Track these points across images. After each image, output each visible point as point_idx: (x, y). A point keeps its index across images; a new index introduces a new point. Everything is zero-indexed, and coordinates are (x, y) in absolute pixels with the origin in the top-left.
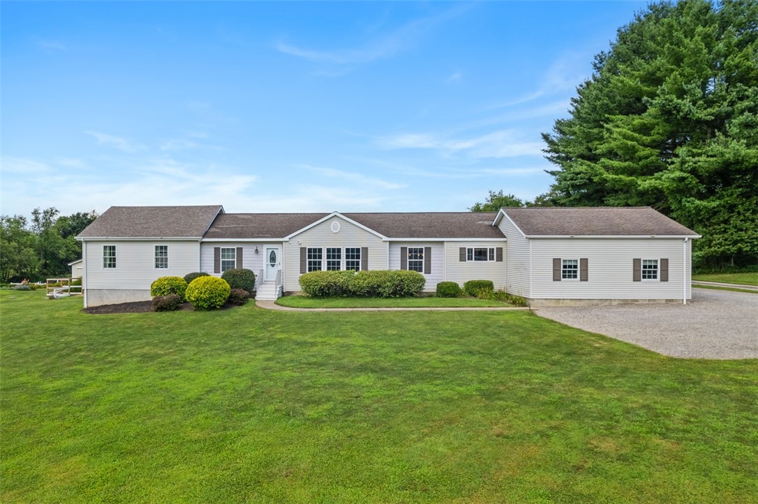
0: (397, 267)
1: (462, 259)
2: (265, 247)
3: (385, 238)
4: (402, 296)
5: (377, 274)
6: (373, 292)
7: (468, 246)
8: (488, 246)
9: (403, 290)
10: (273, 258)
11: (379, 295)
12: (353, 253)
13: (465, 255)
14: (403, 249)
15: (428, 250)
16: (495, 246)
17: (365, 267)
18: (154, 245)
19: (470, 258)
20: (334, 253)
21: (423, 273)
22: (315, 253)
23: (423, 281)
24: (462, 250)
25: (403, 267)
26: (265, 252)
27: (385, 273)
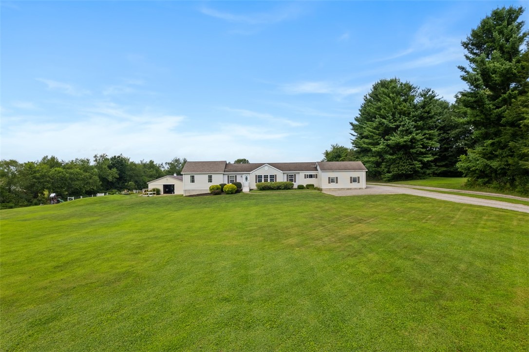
0: (286, 180)
1: (305, 178)
2: (244, 175)
3: (282, 172)
4: (287, 189)
5: (279, 183)
6: (278, 188)
7: (307, 174)
8: (313, 174)
9: (287, 187)
10: (246, 179)
11: (280, 189)
12: (272, 177)
13: (306, 176)
14: (287, 175)
15: (295, 175)
16: (315, 174)
17: (276, 181)
18: (208, 175)
19: (308, 177)
20: (266, 177)
21: (293, 182)
22: (260, 177)
23: (293, 184)
24: (305, 175)
25: (287, 180)
26: (244, 176)
27: (282, 182)
